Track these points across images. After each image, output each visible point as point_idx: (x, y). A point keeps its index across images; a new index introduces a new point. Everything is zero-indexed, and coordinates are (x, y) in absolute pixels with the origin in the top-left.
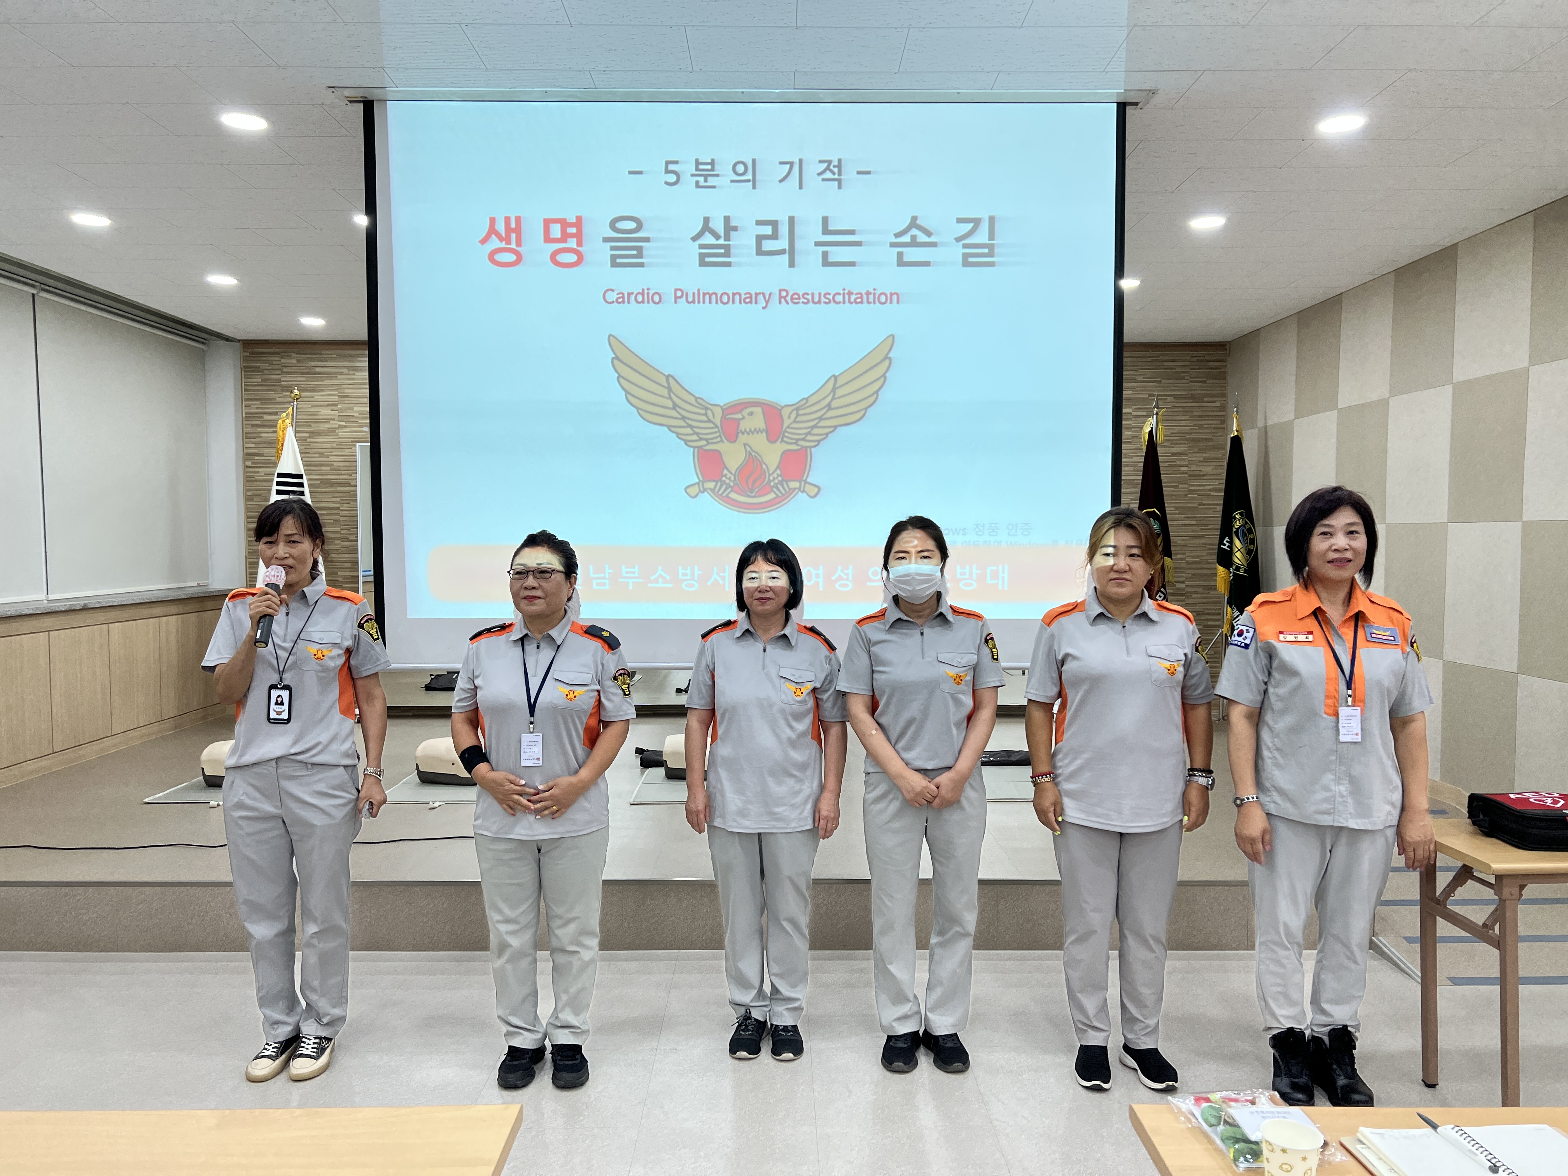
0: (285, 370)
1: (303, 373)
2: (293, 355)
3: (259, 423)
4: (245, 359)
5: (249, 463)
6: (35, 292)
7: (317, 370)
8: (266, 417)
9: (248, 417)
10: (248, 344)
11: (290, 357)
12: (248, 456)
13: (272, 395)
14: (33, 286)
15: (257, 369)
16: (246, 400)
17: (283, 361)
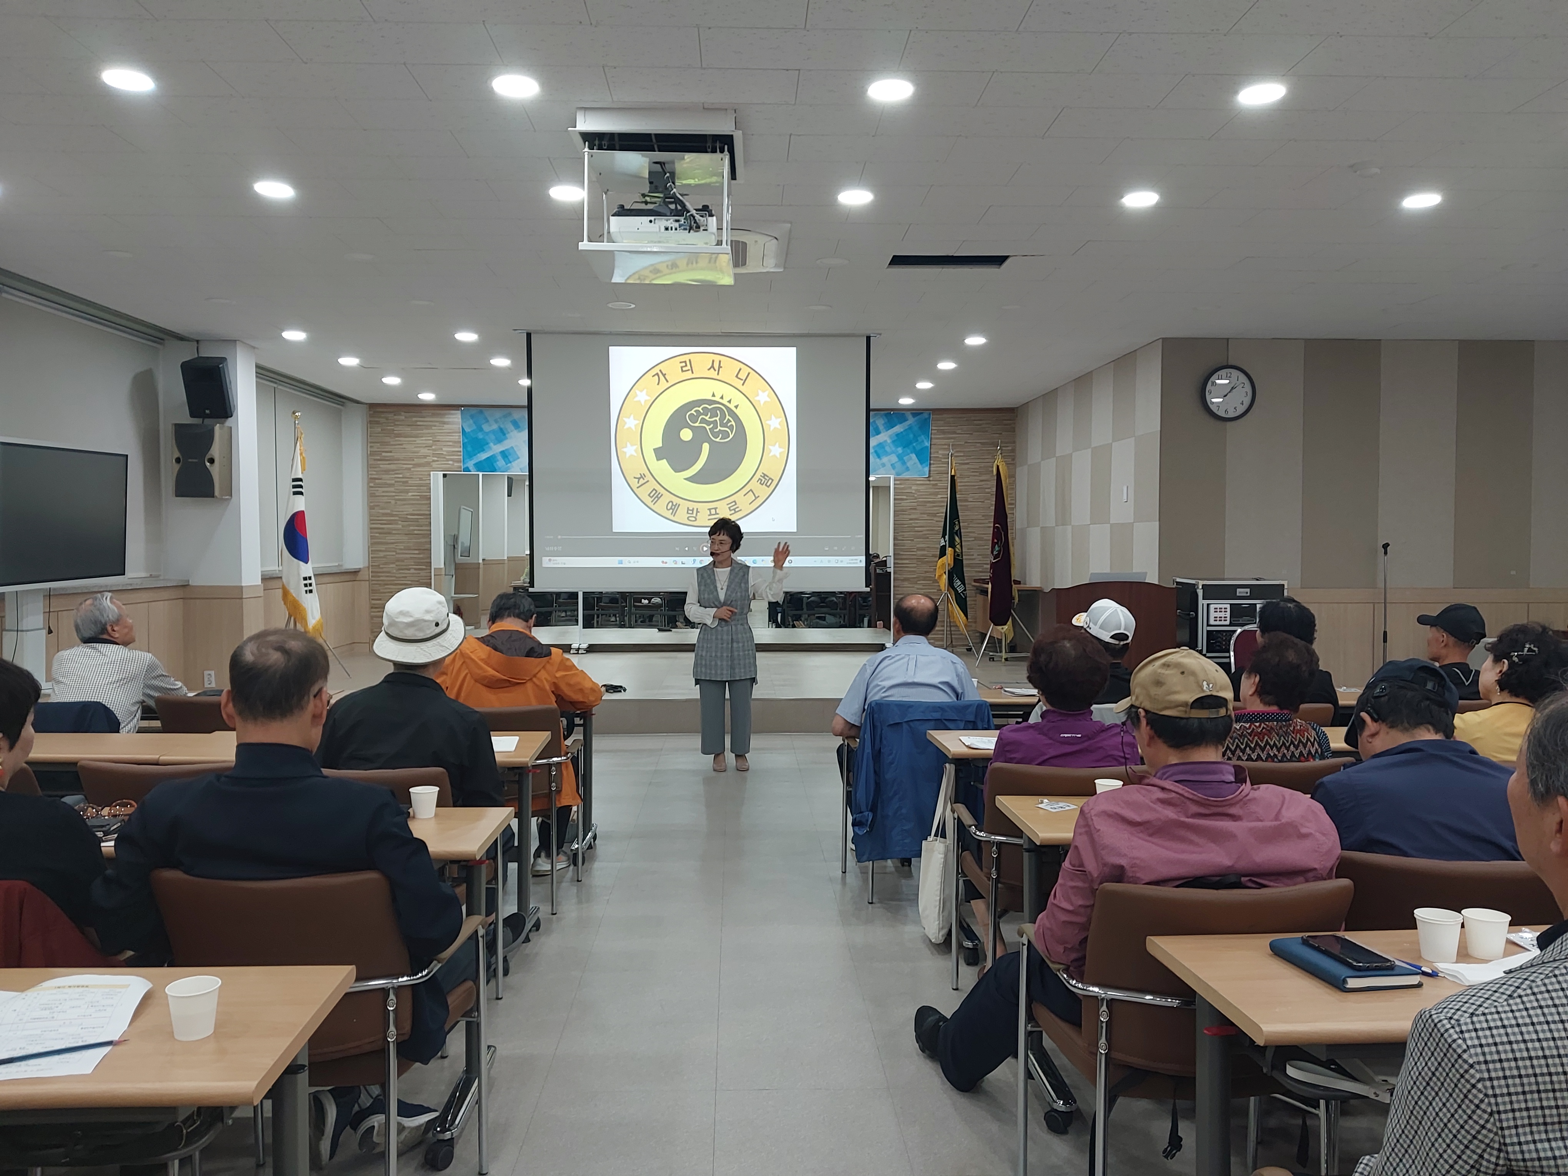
0: (397, 423)
1: (409, 425)
2: (403, 413)
3: (379, 458)
4: (371, 416)
5: (372, 485)
6: (275, 385)
7: (419, 423)
8: (384, 454)
9: (372, 454)
10: (372, 406)
11: (400, 415)
12: (371, 480)
13: (387, 439)
14: (276, 383)
15: (378, 423)
16: (371, 443)
17: (395, 417)
